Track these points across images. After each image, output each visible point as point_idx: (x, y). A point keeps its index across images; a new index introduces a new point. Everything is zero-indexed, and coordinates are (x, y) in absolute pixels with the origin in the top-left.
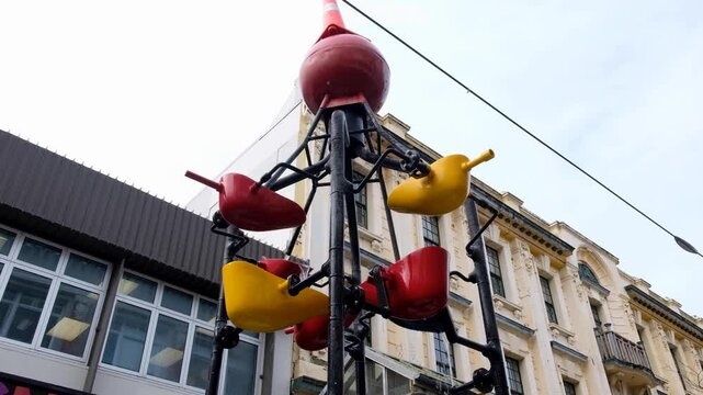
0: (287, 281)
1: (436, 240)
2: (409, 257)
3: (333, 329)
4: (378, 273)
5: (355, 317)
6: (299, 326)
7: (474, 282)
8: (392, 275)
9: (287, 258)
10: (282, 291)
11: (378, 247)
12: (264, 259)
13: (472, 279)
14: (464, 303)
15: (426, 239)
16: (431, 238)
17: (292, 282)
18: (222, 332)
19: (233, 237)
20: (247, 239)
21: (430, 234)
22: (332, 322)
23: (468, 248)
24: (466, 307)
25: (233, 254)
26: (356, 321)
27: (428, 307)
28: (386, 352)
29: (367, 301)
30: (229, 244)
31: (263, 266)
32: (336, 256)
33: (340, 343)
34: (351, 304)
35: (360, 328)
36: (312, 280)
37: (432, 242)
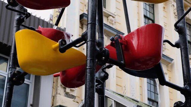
0: (58, 44)
1: (152, 18)
2: (138, 30)
3: (88, 74)
4: (117, 40)
5: (100, 68)
6: (64, 72)
7: (178, 48)
8: (127, 42)
9: (55, 28)
10: (55, 50)
11: (112, 21)
12: (40, 28)
13: (177, 45)
14: (169, 61)
15: (145, 17)
16: (148, 16)
17: (61, 44)
18: (13, 75)
19: (20, 13)
20: (29, 14)
21: (148, 13)
22: (88, 70)
23: (175, 25)
24: (170, 63)
25: (20, 24)
26: (101, 70)
27: (149, 62)
28: (115, 90)
29: (110, 58)
30: (17, 17)
31: (40, 32)
32: (91, 28)
33: (93, 83)
34: (100, 59)
35: (103, 74)
36: (74, 44)
37: (149, 19)
